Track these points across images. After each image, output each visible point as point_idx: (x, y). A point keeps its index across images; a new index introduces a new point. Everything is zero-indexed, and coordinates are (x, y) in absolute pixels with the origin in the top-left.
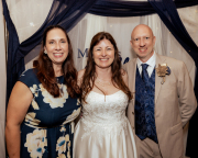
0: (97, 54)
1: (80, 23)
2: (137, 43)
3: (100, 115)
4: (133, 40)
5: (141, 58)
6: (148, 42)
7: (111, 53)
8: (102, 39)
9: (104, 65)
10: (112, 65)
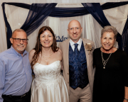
0: (42, 39)
2: (71, 31)
3: (43, 77)
4: (69, 29)
5: (73, 40)
6: (78, 31)
7: (51, 39)
8: (45, 30)
9: (47, 46)
10: (52, 46)
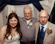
1: (6, 8)
